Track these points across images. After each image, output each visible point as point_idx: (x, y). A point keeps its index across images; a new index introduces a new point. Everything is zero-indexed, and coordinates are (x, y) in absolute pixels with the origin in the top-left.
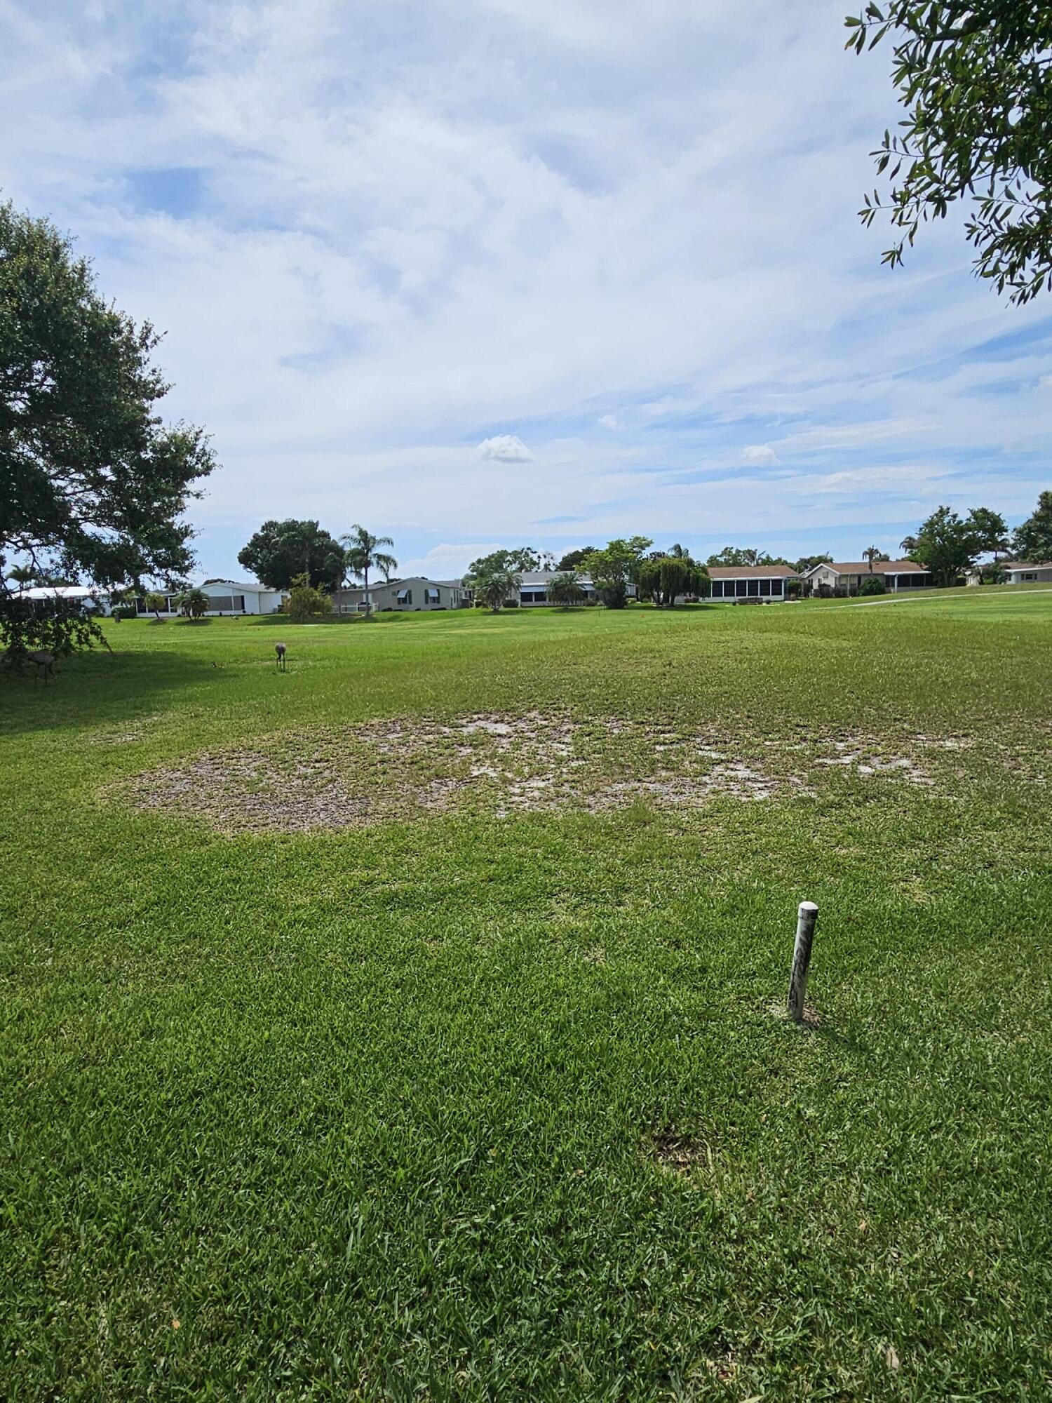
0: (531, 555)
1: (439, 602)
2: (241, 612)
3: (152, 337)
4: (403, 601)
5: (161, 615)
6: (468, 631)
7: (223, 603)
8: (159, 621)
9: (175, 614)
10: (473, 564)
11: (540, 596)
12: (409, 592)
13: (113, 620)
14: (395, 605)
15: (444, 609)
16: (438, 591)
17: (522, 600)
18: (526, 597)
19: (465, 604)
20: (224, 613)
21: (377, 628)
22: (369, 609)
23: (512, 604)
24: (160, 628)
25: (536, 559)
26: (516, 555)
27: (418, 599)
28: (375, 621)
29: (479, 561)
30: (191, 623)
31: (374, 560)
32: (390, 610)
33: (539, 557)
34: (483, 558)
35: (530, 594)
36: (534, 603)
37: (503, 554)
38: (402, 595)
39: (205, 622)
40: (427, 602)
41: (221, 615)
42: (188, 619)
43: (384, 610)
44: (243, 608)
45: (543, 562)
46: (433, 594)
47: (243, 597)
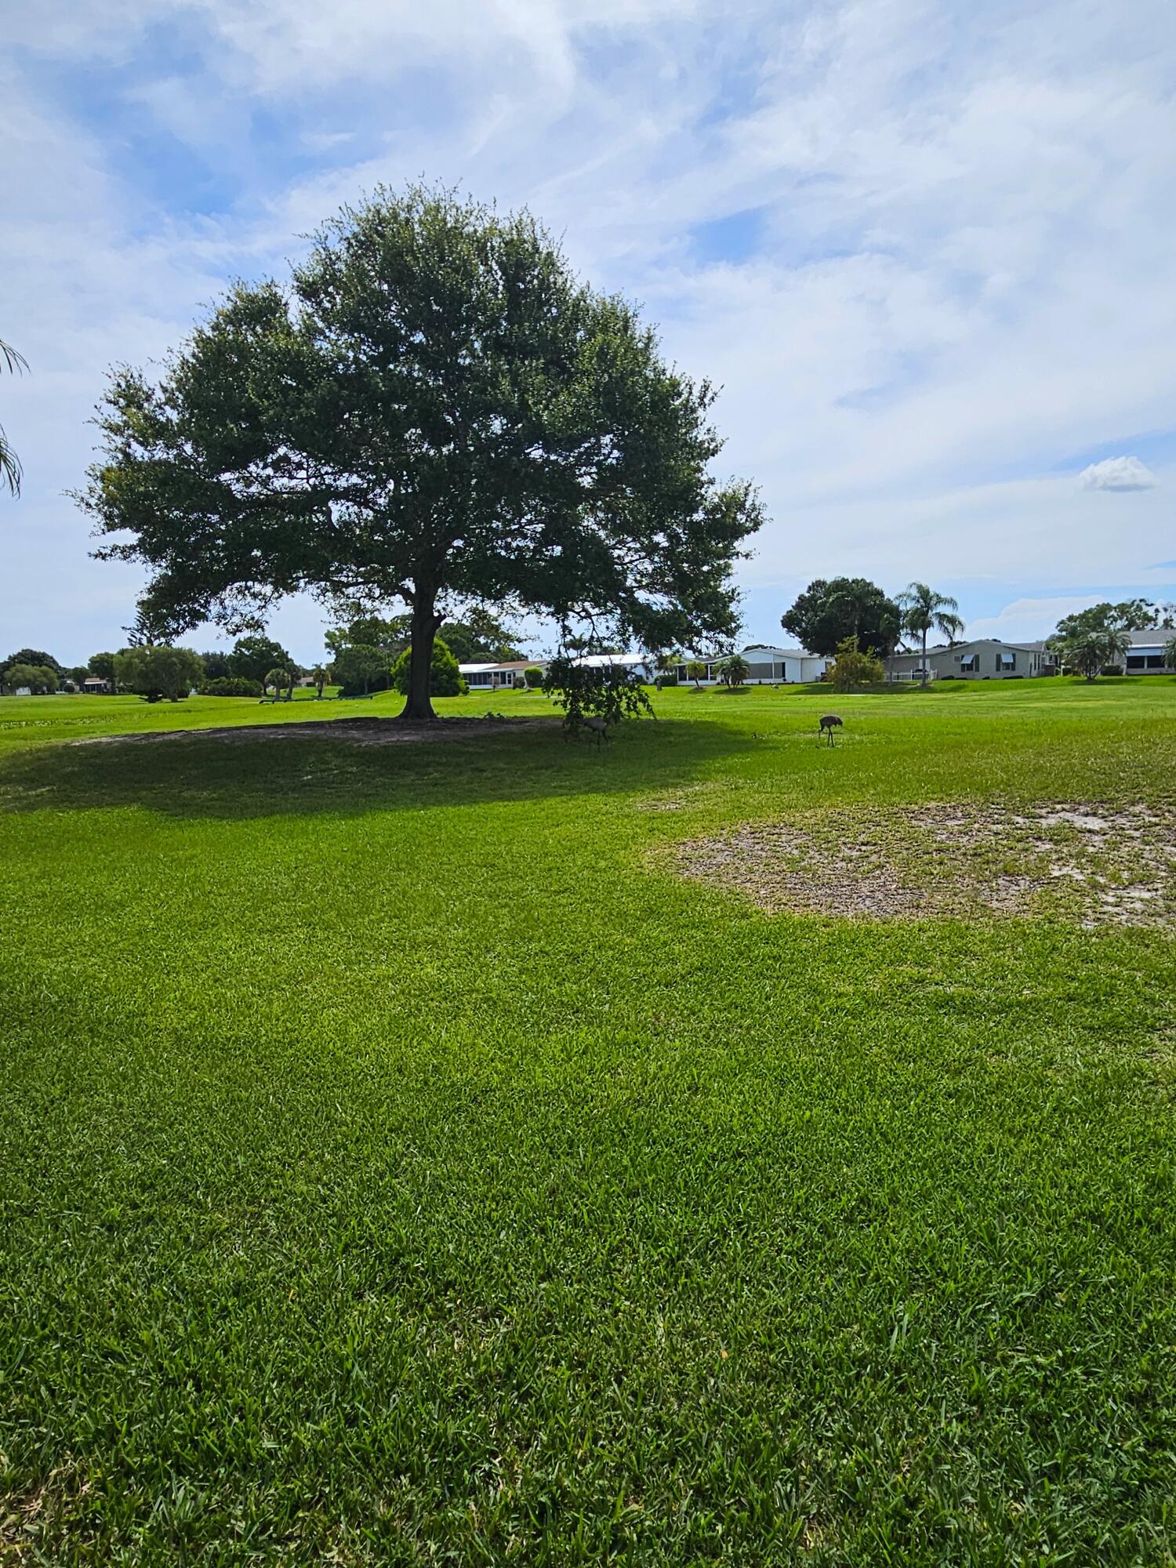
0: (1145, 609)
1: (1013, 669)
2: (781, 680)
3: (710, 395)
4: (969, 667)
5: (701, 683)
6: (1051, 705)
7: (764, 671)
8: (699, 690)
9: (714, 682)
10: (1062, 622)
11: (1155, 661)
12: (977, 658)
13: (655, 688)
14: (957, 672)
15: (1021, 677)
16: (1014, 655)
17: (1129, 667)
18: (1135, 662)
19: (1049, 672)
20: (764, 681)
21: (935, 700)
22: (926, 677)
23: (1116, 671)
24: (699, 696)
25: (1151, 612)
26: (1123, 609)
27: (987, 664)
28: (932, 691)
29: (1071, 618)
30: (729, 691)
31: (935, 621)
32: (951, 678)
33: (1157, 611)
34: (1076, 614)
35: (1142, 658)
36: (1146, 669)
37: (1104, 609)
38: (967, 660)
39: (744, 691)
40: (998, 669)
41: (760, 683)
42: (727, 687)
43: (943, 679)
44: (784, 675)
45: (1162, 617)
46: (1007, 659)
47: (784, 664)
